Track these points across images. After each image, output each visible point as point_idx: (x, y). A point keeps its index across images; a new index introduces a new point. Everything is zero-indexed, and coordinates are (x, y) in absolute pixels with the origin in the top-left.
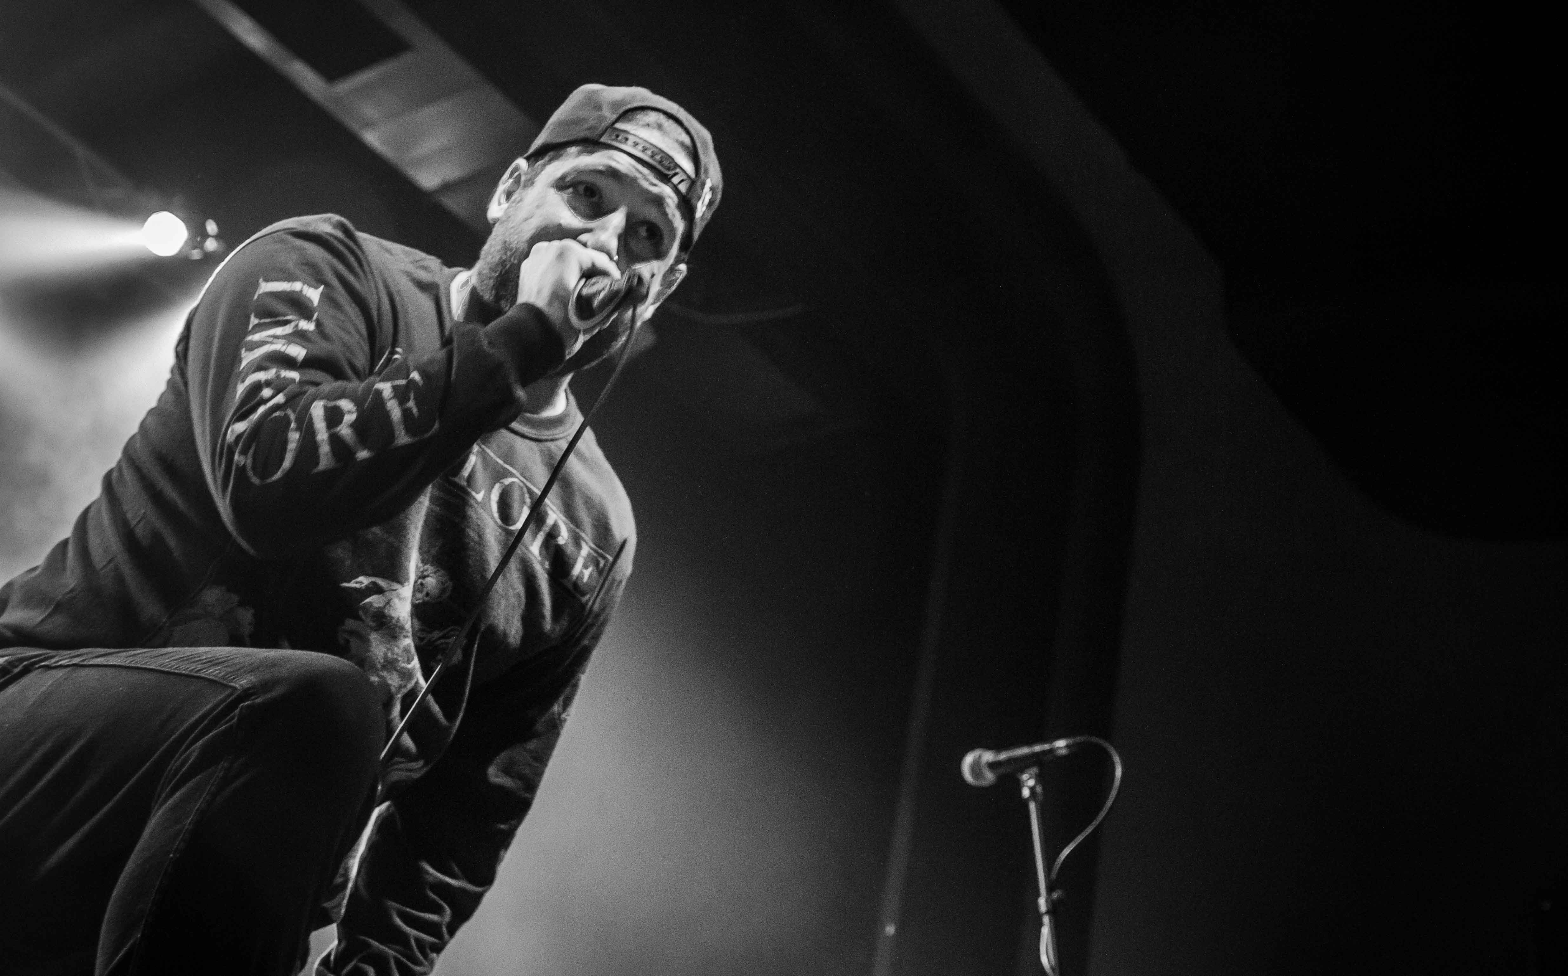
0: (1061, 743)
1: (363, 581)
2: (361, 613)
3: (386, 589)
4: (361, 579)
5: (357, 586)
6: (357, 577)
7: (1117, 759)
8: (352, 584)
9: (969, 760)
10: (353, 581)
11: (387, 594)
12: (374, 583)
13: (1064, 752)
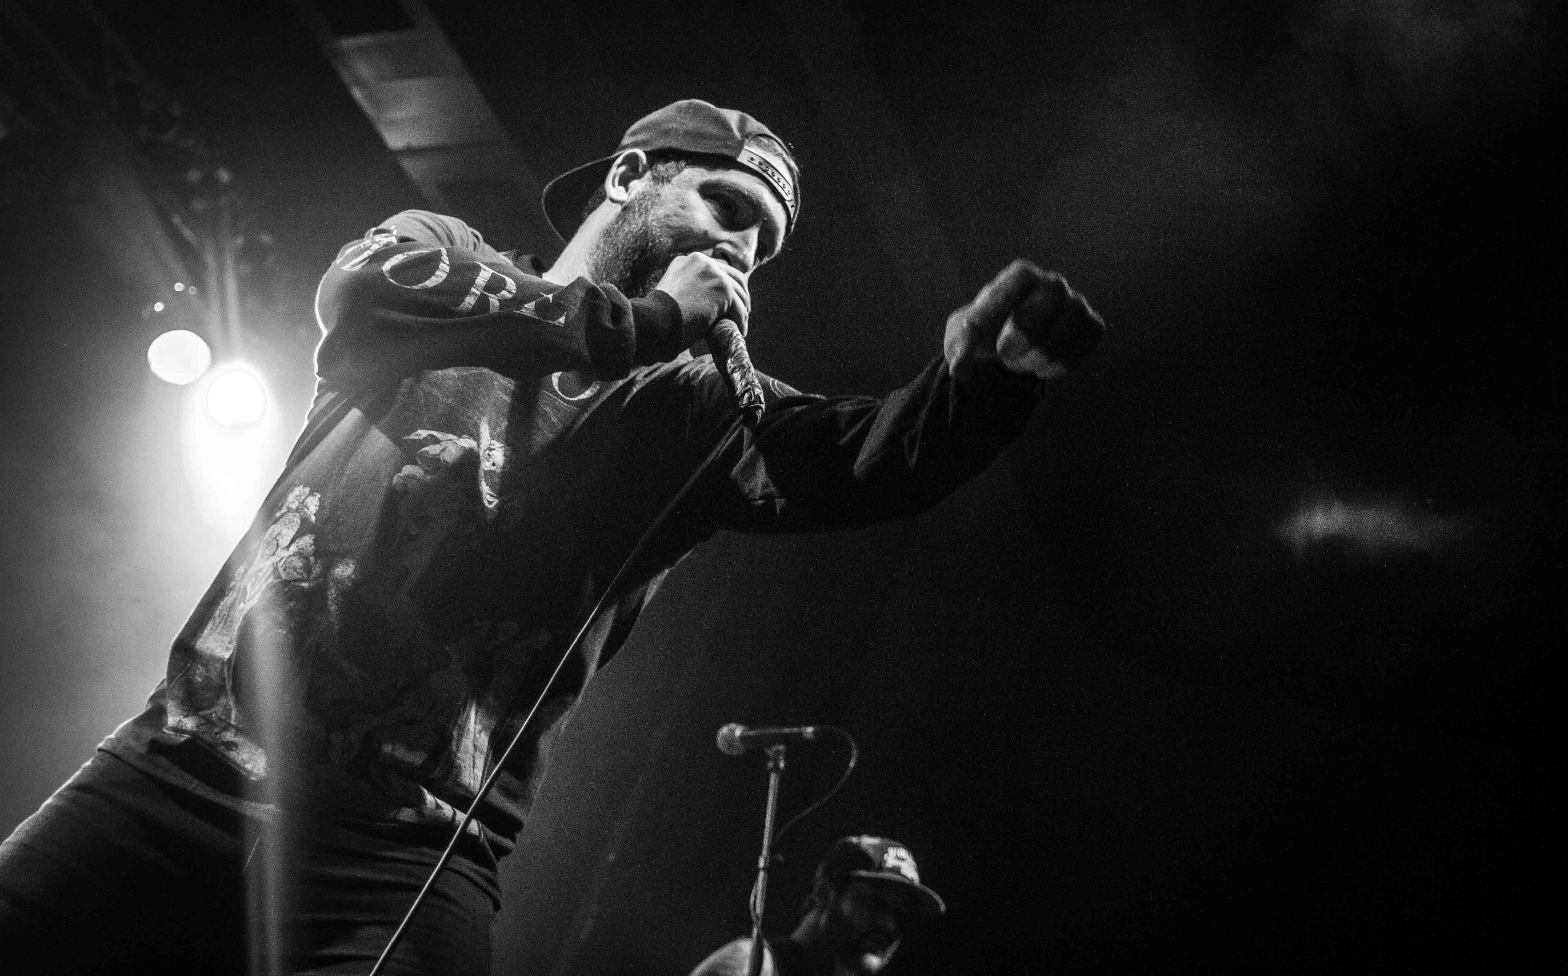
0: (810, 729)
1: (423, 433)
2: (418, 459)
3: (442, 439)
4: (420, 432)
5: (416, 438)
6: (417, 430)
7: (855, 753)
8: (413, 437)
9: (724, 730)
10: (413, 434)
11: (443, 443)
12: (432, 436)
13: (810, 736)
